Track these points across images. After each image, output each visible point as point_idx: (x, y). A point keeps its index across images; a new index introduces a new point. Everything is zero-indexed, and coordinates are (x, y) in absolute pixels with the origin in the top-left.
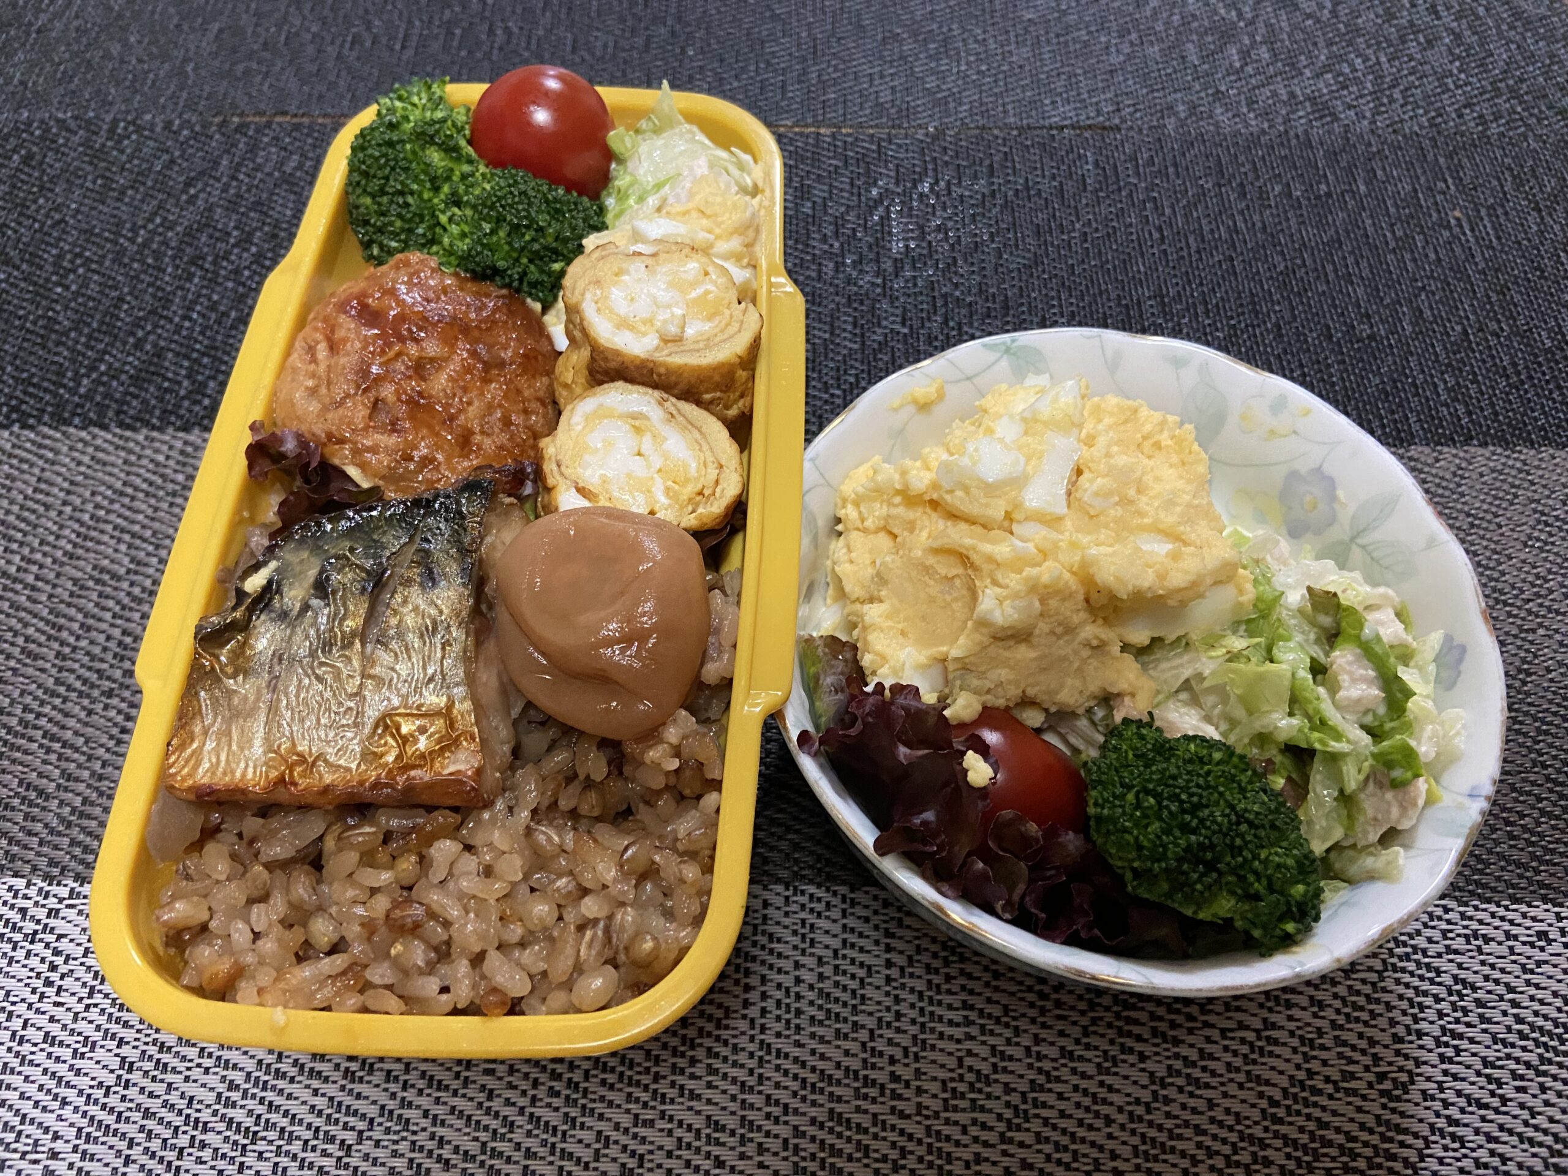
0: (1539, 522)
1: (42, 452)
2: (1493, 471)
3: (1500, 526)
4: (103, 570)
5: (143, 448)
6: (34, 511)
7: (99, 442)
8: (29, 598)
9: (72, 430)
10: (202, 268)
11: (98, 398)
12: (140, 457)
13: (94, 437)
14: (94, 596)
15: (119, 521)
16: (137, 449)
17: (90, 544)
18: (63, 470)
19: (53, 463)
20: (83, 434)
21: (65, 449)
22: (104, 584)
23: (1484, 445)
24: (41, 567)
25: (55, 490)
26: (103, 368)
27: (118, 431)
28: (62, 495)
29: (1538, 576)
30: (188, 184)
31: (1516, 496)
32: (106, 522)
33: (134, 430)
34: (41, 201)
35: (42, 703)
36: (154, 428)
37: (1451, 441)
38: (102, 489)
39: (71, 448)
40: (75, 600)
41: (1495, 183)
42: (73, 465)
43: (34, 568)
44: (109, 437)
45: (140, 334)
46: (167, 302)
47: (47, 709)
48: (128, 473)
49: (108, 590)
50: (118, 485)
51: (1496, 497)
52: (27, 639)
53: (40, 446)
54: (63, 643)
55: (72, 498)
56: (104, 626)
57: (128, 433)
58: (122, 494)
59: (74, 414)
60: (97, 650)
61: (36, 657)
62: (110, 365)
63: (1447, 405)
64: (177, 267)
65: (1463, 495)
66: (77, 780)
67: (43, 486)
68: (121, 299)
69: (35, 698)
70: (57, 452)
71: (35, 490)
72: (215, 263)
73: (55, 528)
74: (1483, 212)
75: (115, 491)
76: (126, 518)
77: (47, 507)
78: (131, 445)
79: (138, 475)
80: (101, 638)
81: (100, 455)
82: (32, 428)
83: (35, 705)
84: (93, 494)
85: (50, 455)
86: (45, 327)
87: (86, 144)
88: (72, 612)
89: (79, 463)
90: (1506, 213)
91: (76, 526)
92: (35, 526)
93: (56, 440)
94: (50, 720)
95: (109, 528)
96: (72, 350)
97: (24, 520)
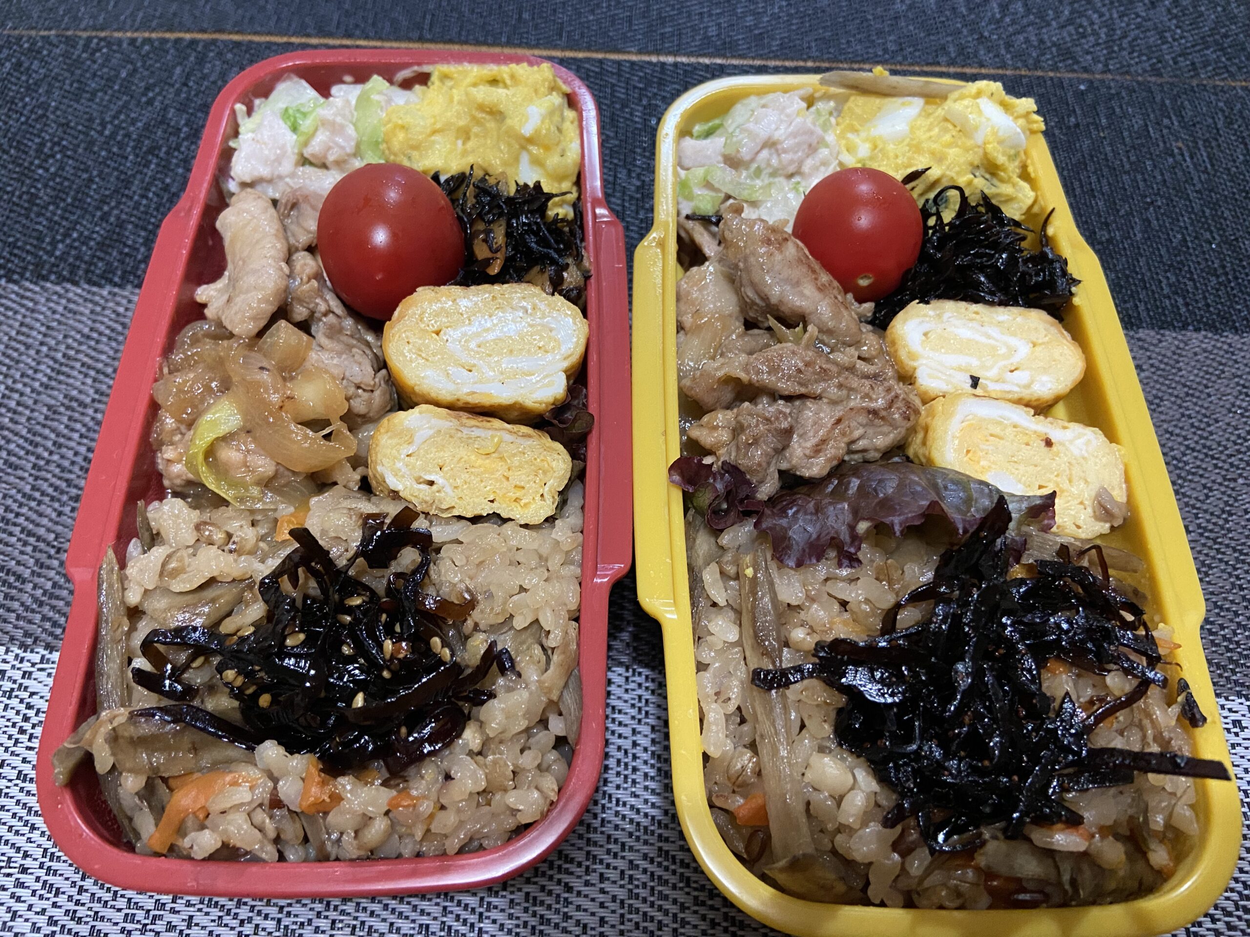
0: (1240, 393)
1: (25, 302)
2: (1205, 351)
3: (1209, 395)
4: (72, 399)
5: (107, 301)
6: (16, 350)
7: (71, 295)
8: (11, 420)
9: (48, 285)
10: (157, 156)
11: (71, 260)
12: (104, 308)
13: (67, 291)
14: (65, 419)
15: (86, 359)
16: (102, 302)
17: (61, 378)
18: (41, 317)
19: (33, 311)
20: (58, 288)
21: (43, 300)
22: (73, 410)
23: (1197, 330)
24: (22, 394)
25: (34, 333)
26: (75, 235)
27: (86, 286)
28: (40, 337)
29: (1239, 436)
30: (148, 89)
31: (1223, 372)
32: (76, 360)
33: (100, 286)
34: (27, 99)
35: (21, 505)
36: (116, 285)
37: (1170, 326)
38: (73, 333)
39: (48, 300)
40: (49, 423)
41: (1210, 121)
42: (49, 313)
43: (16, 396)
44: (79, 291)
45: (106, 208)
46: (127, 183)
47: (24, 510)
48: (94, 321)
49: (76, 415)
50: (86, 330)
51: (1207, 373)
52: (9, 453)
53: (22, 297)
54: (38, 457)
55: (48, 340)
56: (72, 444)
57: (95, 289)
58: (88, 337)
59: (50, 272)
60: (66, 463)
61: (16, 468)
62: (81, 234)
63: (1169, 298)
64: (137, 156)
65: (1180, 370)
66: (49, 568)
67: (24, 329)
68: (91, 180)
69: (15, 501)
70: (36, 303)
71: (18, 333)
72: (167, 153)
73: (33, 364)
74: (1200, 143)
75: (83, 335)
76: (92, 358)
77: (28, 347)
78: (97, 298)
79: (102, 323)
80: (70, 454)
81: (72, 306)
82: (15, 282)
83: (15, 506)
84: (65, 337)
85: (31, 304)
86: (28, 201)
87: (66, 55)
88: (47, 432)
89: (54, 312)
90: (1219, 146)
91: (51, 363)
92: (18, 362)
93: (35, 293)
94: (27, 519)
95: (78, 365)
96: (50, 220)
97: (9, 357)
